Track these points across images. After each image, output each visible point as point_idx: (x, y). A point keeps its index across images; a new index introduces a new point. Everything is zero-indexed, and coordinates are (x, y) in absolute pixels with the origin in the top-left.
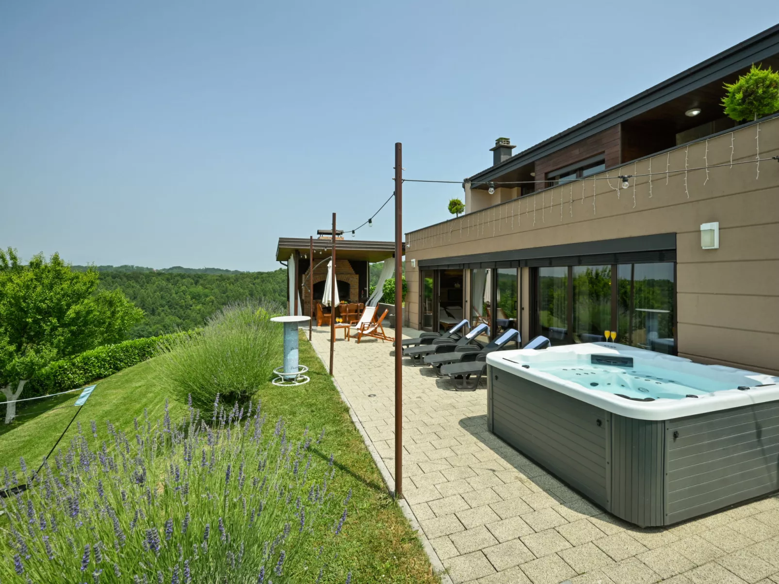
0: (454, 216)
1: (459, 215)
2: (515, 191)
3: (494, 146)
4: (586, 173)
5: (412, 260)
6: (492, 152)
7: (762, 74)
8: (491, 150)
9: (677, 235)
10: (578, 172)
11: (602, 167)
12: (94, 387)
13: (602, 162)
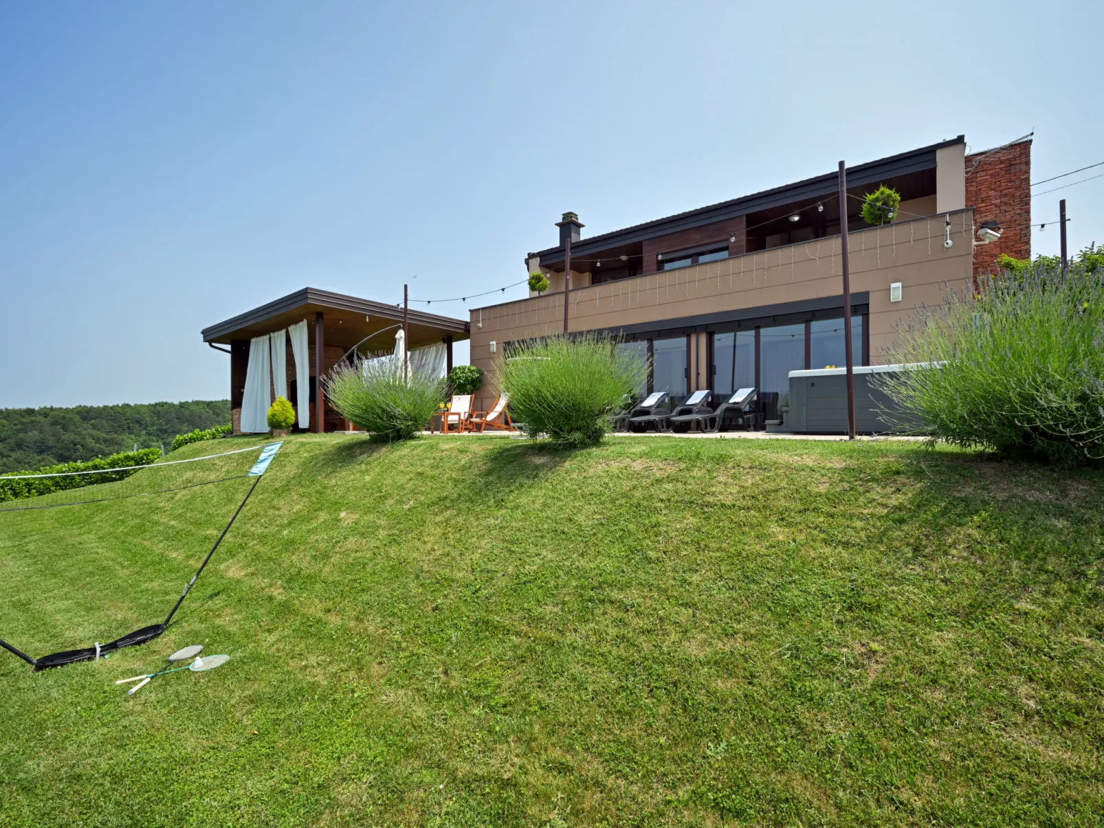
0: (536, 294)
1: (542, 294)
2: (587, 277)
3: (560, 220)
4: (702, 259)
5: (491, 343)
6: (558, 229)
7: (888, 191)
8: (556, 225)
9: (870, 294)
10: (694, 257)
11: (725, 254)
12: (279, 445)
13: (726, 248)
